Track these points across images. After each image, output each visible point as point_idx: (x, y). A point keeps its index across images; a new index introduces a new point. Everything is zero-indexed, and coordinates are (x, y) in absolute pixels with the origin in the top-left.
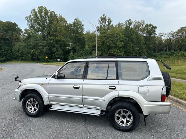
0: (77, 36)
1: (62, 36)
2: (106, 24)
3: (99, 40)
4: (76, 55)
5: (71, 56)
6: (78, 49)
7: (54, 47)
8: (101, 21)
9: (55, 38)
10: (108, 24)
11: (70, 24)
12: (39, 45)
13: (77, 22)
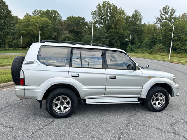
0: (136, 28)
1: (122, 29)
2: (168, 15)
3: (161, 32)
4: (134, 47)
5: (129, 48)
6: (137, 41)
7: (113, 39)
8: (162, 12)
9: (115, 31)
10: (171, 15)
11: (129, 17)
12: (103, 37)
13: (136, 14)
